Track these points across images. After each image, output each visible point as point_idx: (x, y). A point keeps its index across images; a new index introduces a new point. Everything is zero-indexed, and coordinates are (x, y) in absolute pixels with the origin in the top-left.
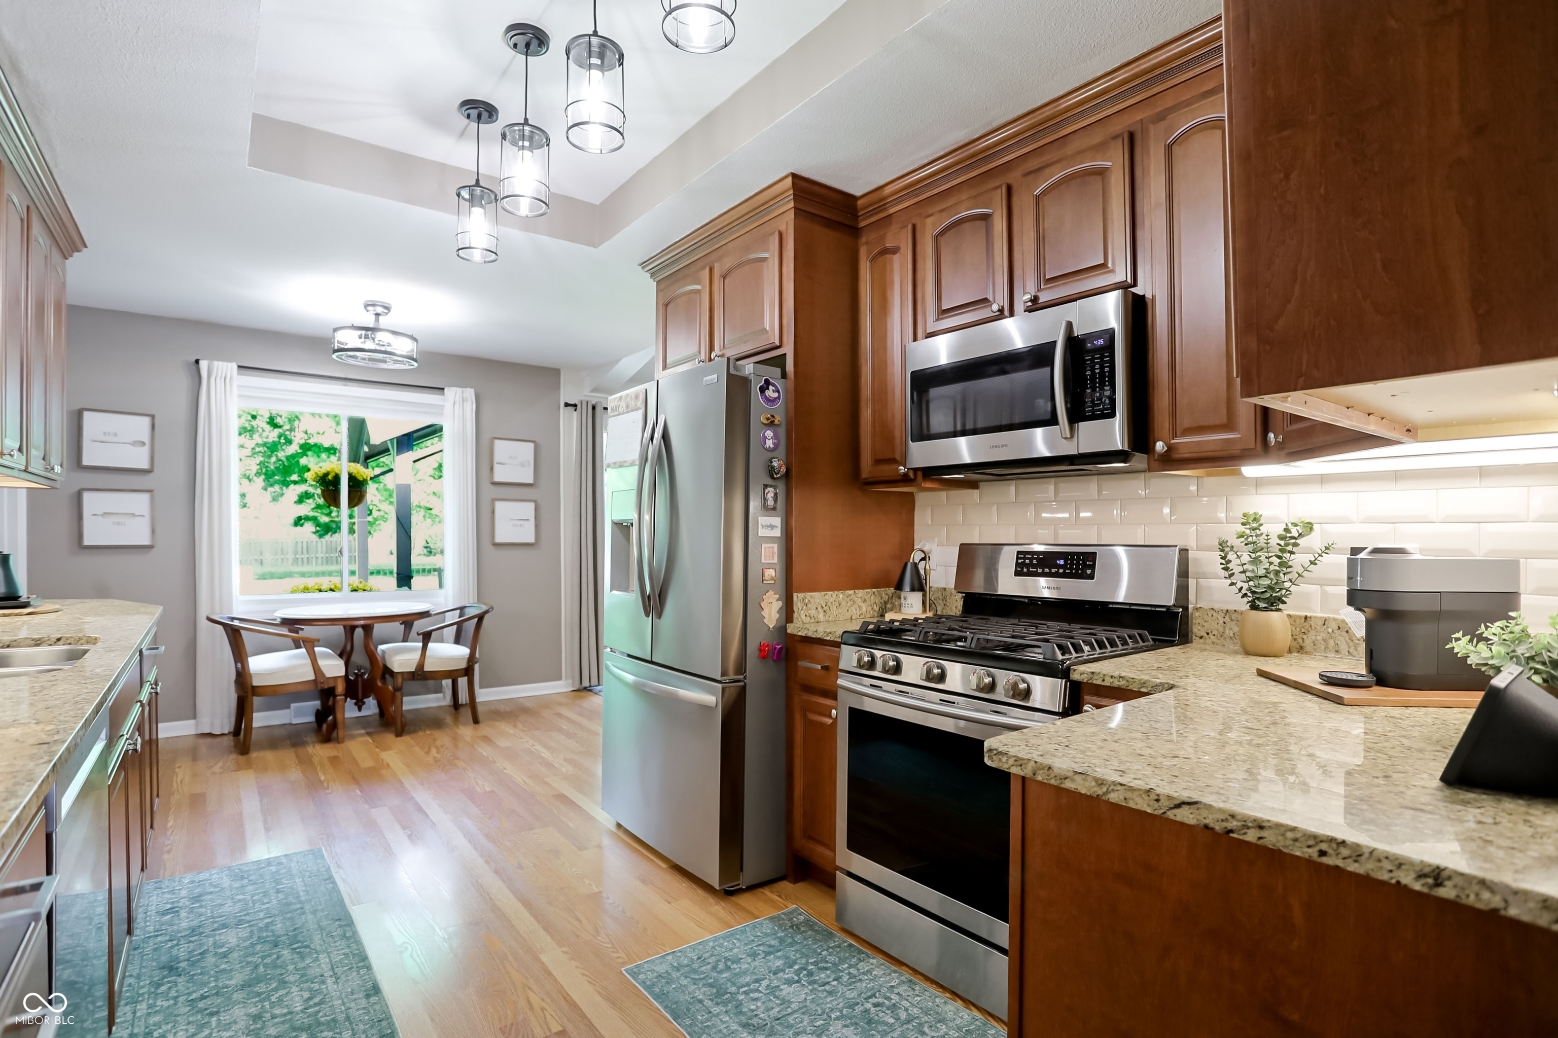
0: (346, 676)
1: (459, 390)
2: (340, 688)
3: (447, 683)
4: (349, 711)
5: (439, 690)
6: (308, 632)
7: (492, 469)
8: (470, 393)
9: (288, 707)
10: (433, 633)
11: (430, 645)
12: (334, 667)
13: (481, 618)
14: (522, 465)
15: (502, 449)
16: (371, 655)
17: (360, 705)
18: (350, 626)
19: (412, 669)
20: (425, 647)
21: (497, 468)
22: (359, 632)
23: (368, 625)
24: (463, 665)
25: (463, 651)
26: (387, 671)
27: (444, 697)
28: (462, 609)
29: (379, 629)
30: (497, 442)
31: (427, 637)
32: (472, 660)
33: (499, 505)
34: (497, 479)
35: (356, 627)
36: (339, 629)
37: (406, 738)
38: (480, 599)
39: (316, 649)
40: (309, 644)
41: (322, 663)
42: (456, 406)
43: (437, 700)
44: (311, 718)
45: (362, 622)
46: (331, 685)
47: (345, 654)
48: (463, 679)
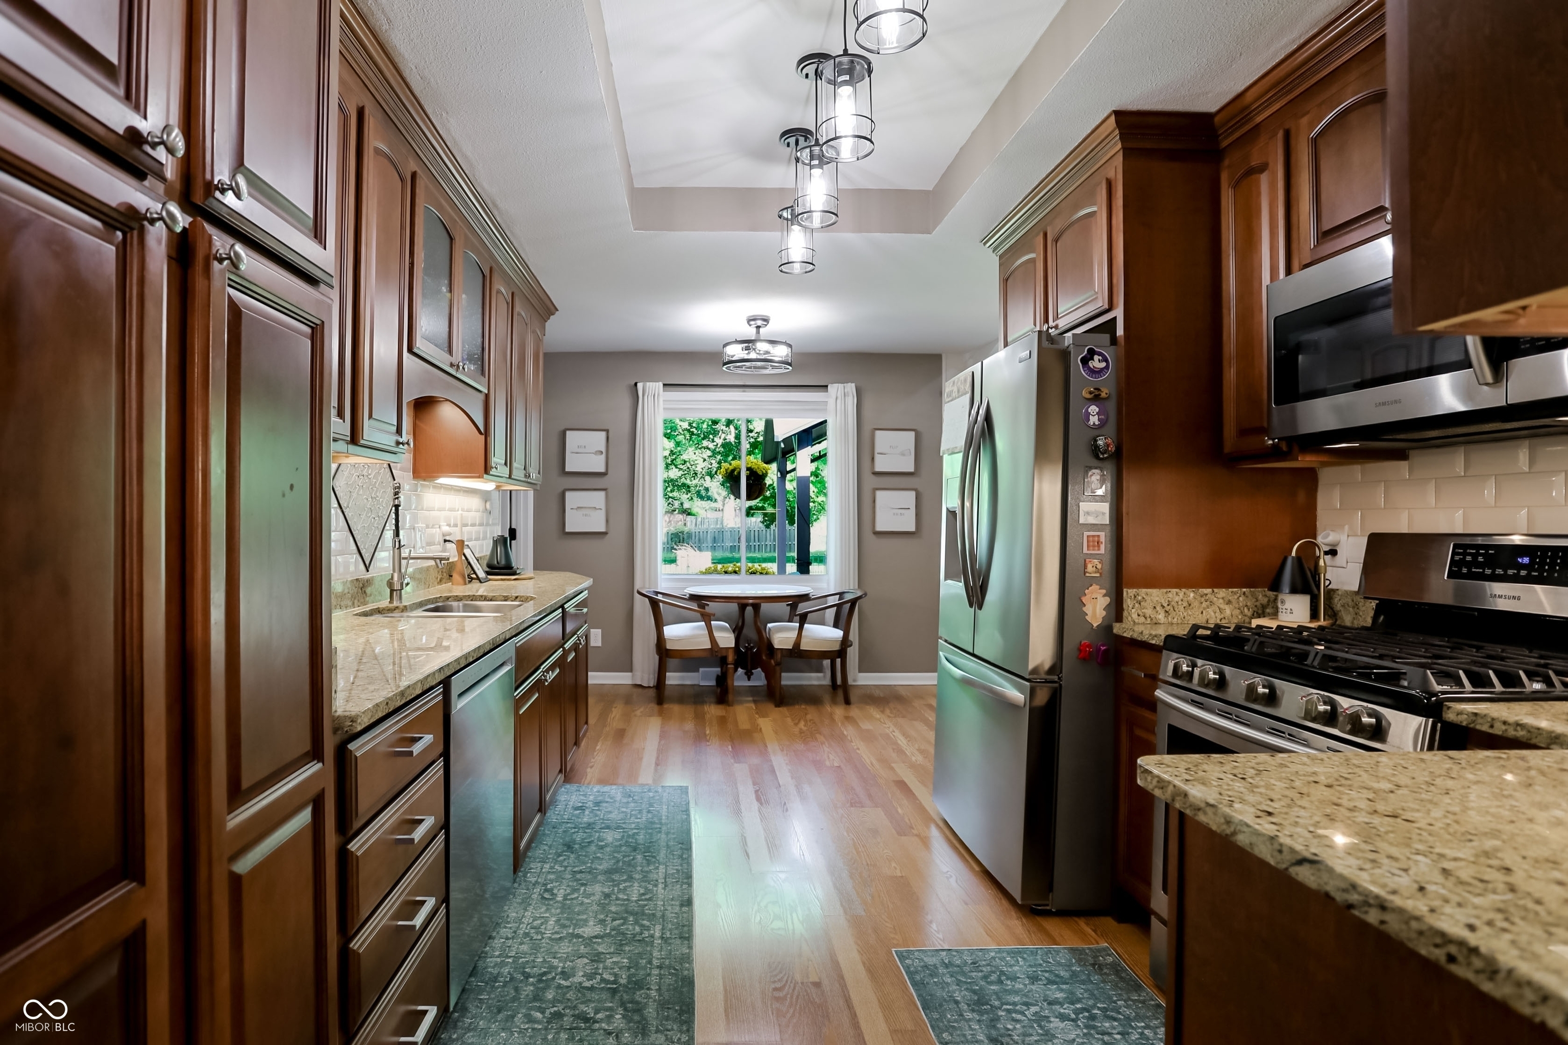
0: (737, 647)
1: (841, 386)
2: (731, 658)
3: (827, 663)
4: (739, 679)
5: (819, 669)
6: (712, 607)
7: (873, 459)
8: (851, 387)
9: (698, 671)
10: (809, 615)
11: (806, 625)
12: (726, 639)
13: (853, 602)
14: (903, 454)
15: (883, 440)
16: (760, 630)
17: (749, 675)
18: (742, 603)
19: (790, 646)
20: (801, 628)
21: (878, 458)
22: (749, 610)
23: (756, 603)
24: (836, 647)
25: (838, 634)
26: (770, 645)
27: (824, 676)
28: (841, 594)
29: (765, 607)
30: (878, 433)
31: (803, 619)
32: (845, 642)
33: (880, 494)
34: (878, 468)
35: (746, 605)
36: (734, 607)
37: (784, 710)
38: (860, 586)
39: (712, 622)
40: (707, 618)
41: (717, 634)
42: (839, 401)
43: (818, 679)
44: (713, 683)
45: (751, 601)
46: (724, 654)
47: (738, 630)
48: (838, 661)
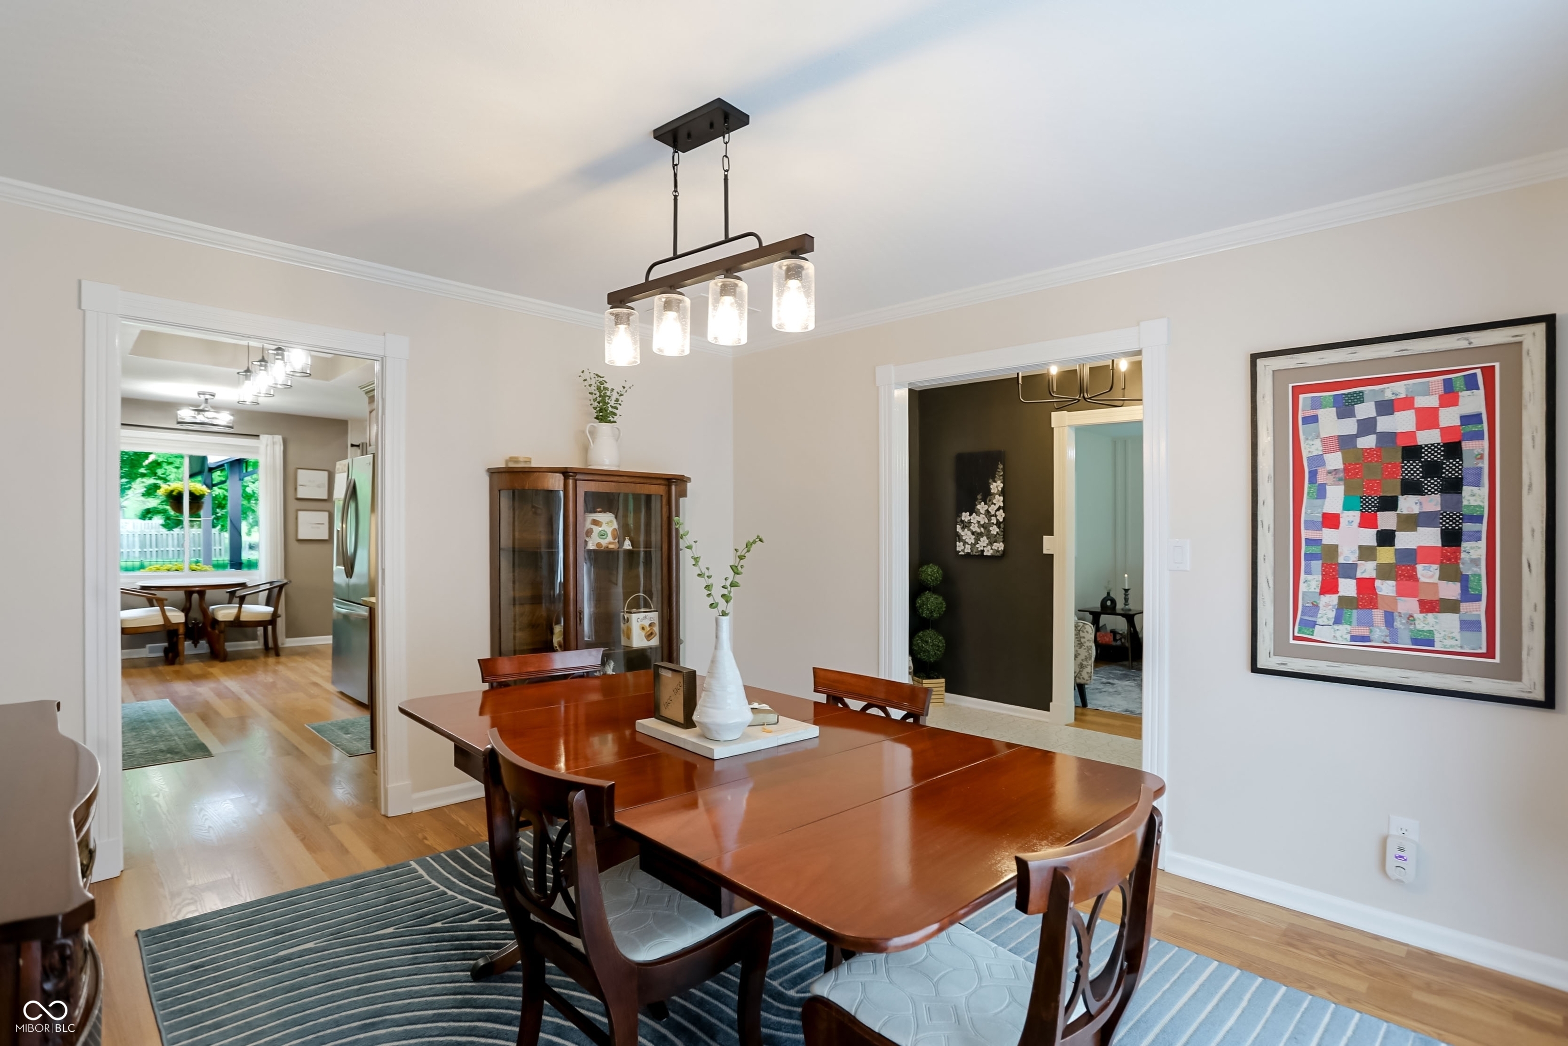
0: (186, 623)
1: (270, 437)
2: (181, 630)
3: (260, 630)
4: (187, 647)
5: (255, 634)
6: (159, 594)
7: (296, 489)
8: (279, 438)
9: (145, 647)
10: (247, 597)
11: (243, 606)
12: (177, 617)
13: (281, 587)
14: (319, 486)
15: (303, 476)
16: (204, 611)
17: (196, 643)
18: (189, 591)
19: (231, 619)
20: (240, 607)
21: (300, 489)
22: (195, 596)
23: (201, 591)
24: (269, 618)
25: (271, 609)
26: (215, 622)
27: (259, 641)
28: (271, 583)
29: (209, 594)
30: (300, 471)
31: (242, 600)
32: (275, 615)
33: (301, 514)
34: (299, 496)
35: (193, 592)
36: (181, 594)
37: (226, 664)
38: (286, 576)
39: (165, 607)
40: (161, 603)
41: (168, 614)
42: (269, 448)
43: (254, 643)
44: (161, 654)
45: (197, 589)
46: (175, 628)
47: (186, 610)
48: (270, 628)
